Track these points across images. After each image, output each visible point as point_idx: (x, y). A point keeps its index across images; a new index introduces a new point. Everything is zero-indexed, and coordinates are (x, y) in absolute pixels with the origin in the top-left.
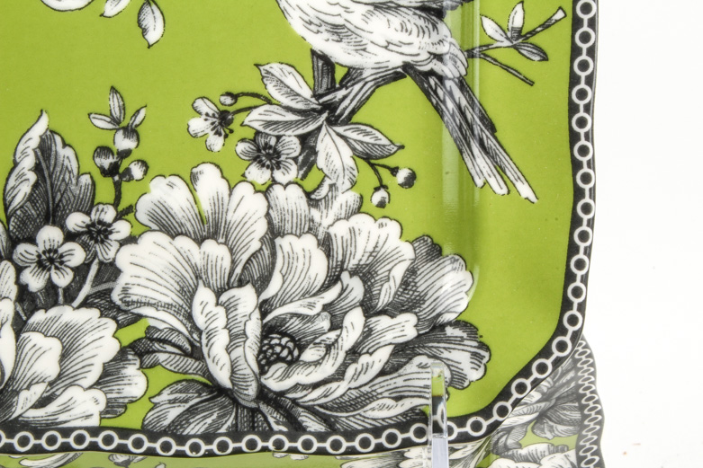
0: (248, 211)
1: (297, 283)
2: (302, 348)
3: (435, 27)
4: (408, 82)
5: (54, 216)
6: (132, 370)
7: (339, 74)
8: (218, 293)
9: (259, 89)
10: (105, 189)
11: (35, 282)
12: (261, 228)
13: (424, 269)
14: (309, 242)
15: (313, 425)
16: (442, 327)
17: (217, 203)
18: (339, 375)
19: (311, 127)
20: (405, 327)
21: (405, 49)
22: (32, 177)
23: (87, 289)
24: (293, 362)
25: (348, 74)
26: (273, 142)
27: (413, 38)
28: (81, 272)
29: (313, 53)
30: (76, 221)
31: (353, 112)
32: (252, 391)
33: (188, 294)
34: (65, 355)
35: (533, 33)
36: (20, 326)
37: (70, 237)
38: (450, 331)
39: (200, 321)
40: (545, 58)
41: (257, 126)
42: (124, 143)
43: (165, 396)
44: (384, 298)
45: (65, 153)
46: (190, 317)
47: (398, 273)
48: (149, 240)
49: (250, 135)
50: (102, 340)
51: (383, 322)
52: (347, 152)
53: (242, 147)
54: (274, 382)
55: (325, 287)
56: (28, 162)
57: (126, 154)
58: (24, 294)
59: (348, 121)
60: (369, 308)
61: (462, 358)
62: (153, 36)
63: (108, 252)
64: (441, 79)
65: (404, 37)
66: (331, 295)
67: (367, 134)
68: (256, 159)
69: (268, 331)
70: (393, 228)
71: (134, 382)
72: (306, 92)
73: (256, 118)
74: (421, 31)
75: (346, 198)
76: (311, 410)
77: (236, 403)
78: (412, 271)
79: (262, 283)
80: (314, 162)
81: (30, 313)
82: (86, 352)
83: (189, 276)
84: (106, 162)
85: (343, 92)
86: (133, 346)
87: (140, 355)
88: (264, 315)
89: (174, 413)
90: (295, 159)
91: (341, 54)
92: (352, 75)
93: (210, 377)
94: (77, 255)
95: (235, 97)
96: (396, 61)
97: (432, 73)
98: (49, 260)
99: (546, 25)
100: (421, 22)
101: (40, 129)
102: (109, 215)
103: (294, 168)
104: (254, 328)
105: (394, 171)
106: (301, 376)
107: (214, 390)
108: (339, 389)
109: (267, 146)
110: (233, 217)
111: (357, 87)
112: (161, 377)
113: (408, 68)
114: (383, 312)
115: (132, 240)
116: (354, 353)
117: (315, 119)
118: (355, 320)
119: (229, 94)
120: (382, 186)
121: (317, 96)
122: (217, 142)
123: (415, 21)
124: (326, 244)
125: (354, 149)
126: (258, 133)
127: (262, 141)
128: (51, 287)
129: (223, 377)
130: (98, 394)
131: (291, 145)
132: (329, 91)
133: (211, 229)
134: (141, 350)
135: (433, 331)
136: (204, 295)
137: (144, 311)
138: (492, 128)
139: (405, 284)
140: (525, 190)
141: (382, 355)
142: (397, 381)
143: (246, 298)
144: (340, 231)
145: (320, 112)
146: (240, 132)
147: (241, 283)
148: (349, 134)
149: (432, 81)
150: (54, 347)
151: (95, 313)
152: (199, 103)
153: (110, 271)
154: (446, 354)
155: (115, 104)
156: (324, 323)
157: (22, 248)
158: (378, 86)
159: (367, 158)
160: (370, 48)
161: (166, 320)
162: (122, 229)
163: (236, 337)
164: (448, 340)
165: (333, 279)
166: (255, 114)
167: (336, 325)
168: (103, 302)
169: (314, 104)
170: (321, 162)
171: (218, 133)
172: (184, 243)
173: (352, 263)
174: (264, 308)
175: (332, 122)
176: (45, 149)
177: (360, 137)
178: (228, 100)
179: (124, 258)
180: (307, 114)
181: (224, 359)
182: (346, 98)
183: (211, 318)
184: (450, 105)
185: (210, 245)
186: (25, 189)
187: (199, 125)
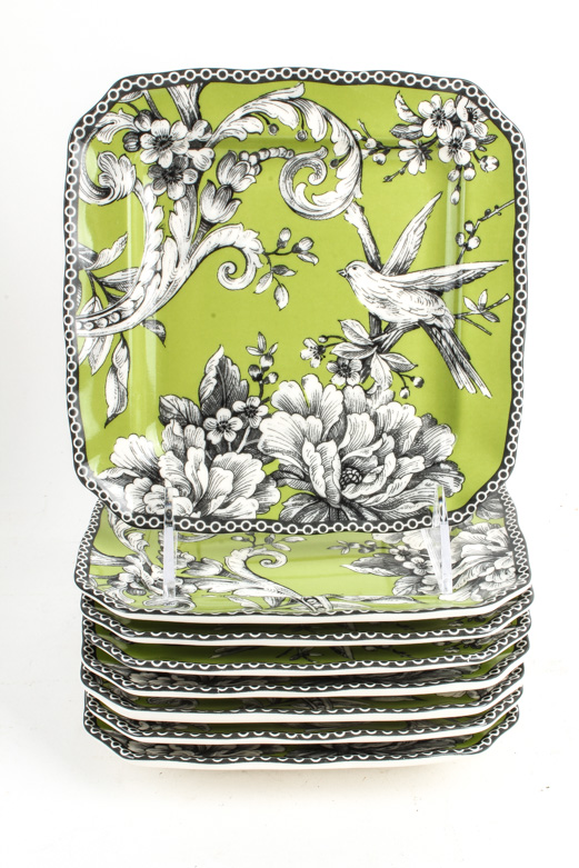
0: (332, 401)
1: (358, 440)
2: (363, 476)
3: (436, 300)
4: (421, 331)
5: (226, 403)
6: (272, 488)
7: (384, 325)
8: (316, 445)
9: (340, 334)
10: (255, 388)
11: (215, 439)
12: (340, 409)
13: (427, 432)
14: (366, 417)
15: (370, 517)
16: (439, 464)
17: (316, 395)
18: (384, 490)
19: (368, 355)
20: (418, 464)
21: (420, 312)
22: (215, 382)
23: (244, 443)
24: (359, 483)
25: (389, 326)
26: (347, 363)
27: (424, 306)
28: (240, 433)
29: (370, 314)
30: (238, 406)
31: (391, 346)
32: (337, 499)
33: (300, 446)
34: (235, 480)
35: (492, 307)
36: (209, 464)
37: (235, 414)
38: (442, 466)
39: (307, 461)
40: (498, 321)
41: (339, 354)
42: (265, 363)
43: (290, 502)
44: (405, 448)
45: (232, 369)
46: (301, 458)
47: (413, 434)
48: (277, 416)
49: (335, 359)
50: (255, 472)
51: (405, 461)
52: (387, 368)
53: (330, 365)
54: (349, 493)
55: (373, 442)
56: (212, 373)
57: (266, 369)
58: (209, 445)
59: (388, 351)
60: (398, 453)
61: (449, 480)
62: (282, 305)
63: (255, 423)
64: (440, 329)
65: (419, 306)
66: (377, 446)
67: (398, 358)
68: (338, 372)
69: (345, 466)
70: (411, 409)
71: (273, 494)
72: (366, 336)
73: (338, 350)
74: (429, 302)
75: (386, 393)
76: (369, 509)
77: (329, 505)
78: (421, 433)
79: (339, 439)
80: (369, 374)
81: (214, 457)
82: (247, 478)
83: (300, 436)
84: (255, 374)
85: (386, 335)
86: (272, 475)
87: (276, 480)
88: (341, 457)
89: (296, 511)
90: (359, 372)
91: (385, 315)
92: (391, 326)
93: (315, 492)
94: (238, 424)
95: (327, 338)
96: (415, 319)
97: (434, 325)
98: (223, 427)
99: (499, 303)
100: (429, 298)
101: (219, 355)
102: (256, 402)
103: (358, 377)
104: (337, 465)
105: (412, 379)
106: (363, 491)
107: (317, 498)
108: (383, 498)
109: (344, 365)
110: (324, 404)
111: (393, 333)
112: (288, 492)
113: (421, 323)
114: (405, 455)
115: (269, 416)
116: (391, 478)
117: (370, 350)
118: (391, 459)
119: (323, 336)
120: (406, 387)
121: (372, 338)
122: (316, 363)
123: (425, 297)
124: (375, 418)
125: (391, 367)
126: (339, 358)
127: (341, 362)
128: (224, 442)
129: (322, 492)
130: (254, 501)
131: (357, 365)
132: (378, 335)
133: (312, 410)
134: (277, 477)
135: (433, 466)
136: (308, 446)
137: (275, 455)
138: (468, 358)
139: (417, 439)
140: (485, 391)
141: (406, 480)
142: (414, 493)
143: (331, 448)
144: (382, 411)
145: (373, 347)
146: (329, 357)
147: (328, 439)
148: (388, 358)
149: (434, 330)
150: (230, 475)
151: (249, 456)
152: (307, 342)
153: (256, 433)
154: (440, 479)
155: (260, 341)
156: (374, 462)
157: (208, 420)
158: (404, 332)
159: (398, 372)
160: (401, 311)
161: (289, 461)
162: (263, 410)
163: (328, 470)
164: (442, 471)
165: (378, 437)
166: (337, 347)
167: (381, 463)
168: (252, 449)
169: (370, 342)
170: (373, 373)
171: (317, 358)
172: (297, 417)
173: (388, 429)
174: (341, 453)
175: (379, 352)
176: (222, 366)
177: (394, 360)
178: (323, 340)
179: (264, 426)
180: (366, 348)
181: (322, 482)
182: (387, 339)
183: (313, 459)
184: (444, 343)
185: (311, 418)
186: (211, 388)
187: (307, 353)
